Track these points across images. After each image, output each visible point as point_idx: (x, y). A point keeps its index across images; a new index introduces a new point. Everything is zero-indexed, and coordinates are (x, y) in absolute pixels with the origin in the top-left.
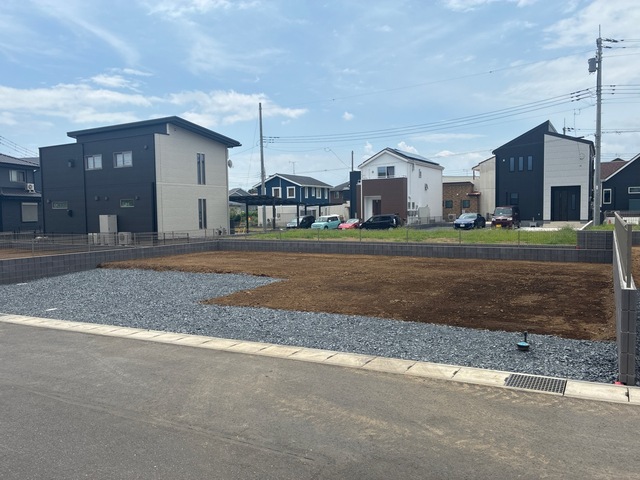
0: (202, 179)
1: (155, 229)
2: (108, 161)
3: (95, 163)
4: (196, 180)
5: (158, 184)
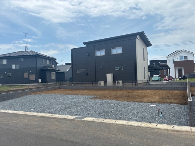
0: (144, 59)
2: (108, 52)
3: (101, 53)
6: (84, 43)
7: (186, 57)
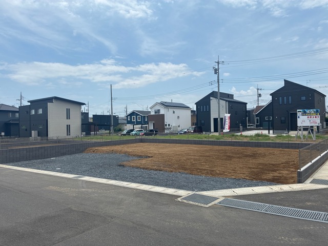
0: (68, 117)
1: (47, 136)
2: (36, 112)
4: (66, 118)
5: (48, 120)
6: (28, 102)
7: (159, 110)
